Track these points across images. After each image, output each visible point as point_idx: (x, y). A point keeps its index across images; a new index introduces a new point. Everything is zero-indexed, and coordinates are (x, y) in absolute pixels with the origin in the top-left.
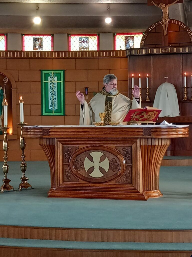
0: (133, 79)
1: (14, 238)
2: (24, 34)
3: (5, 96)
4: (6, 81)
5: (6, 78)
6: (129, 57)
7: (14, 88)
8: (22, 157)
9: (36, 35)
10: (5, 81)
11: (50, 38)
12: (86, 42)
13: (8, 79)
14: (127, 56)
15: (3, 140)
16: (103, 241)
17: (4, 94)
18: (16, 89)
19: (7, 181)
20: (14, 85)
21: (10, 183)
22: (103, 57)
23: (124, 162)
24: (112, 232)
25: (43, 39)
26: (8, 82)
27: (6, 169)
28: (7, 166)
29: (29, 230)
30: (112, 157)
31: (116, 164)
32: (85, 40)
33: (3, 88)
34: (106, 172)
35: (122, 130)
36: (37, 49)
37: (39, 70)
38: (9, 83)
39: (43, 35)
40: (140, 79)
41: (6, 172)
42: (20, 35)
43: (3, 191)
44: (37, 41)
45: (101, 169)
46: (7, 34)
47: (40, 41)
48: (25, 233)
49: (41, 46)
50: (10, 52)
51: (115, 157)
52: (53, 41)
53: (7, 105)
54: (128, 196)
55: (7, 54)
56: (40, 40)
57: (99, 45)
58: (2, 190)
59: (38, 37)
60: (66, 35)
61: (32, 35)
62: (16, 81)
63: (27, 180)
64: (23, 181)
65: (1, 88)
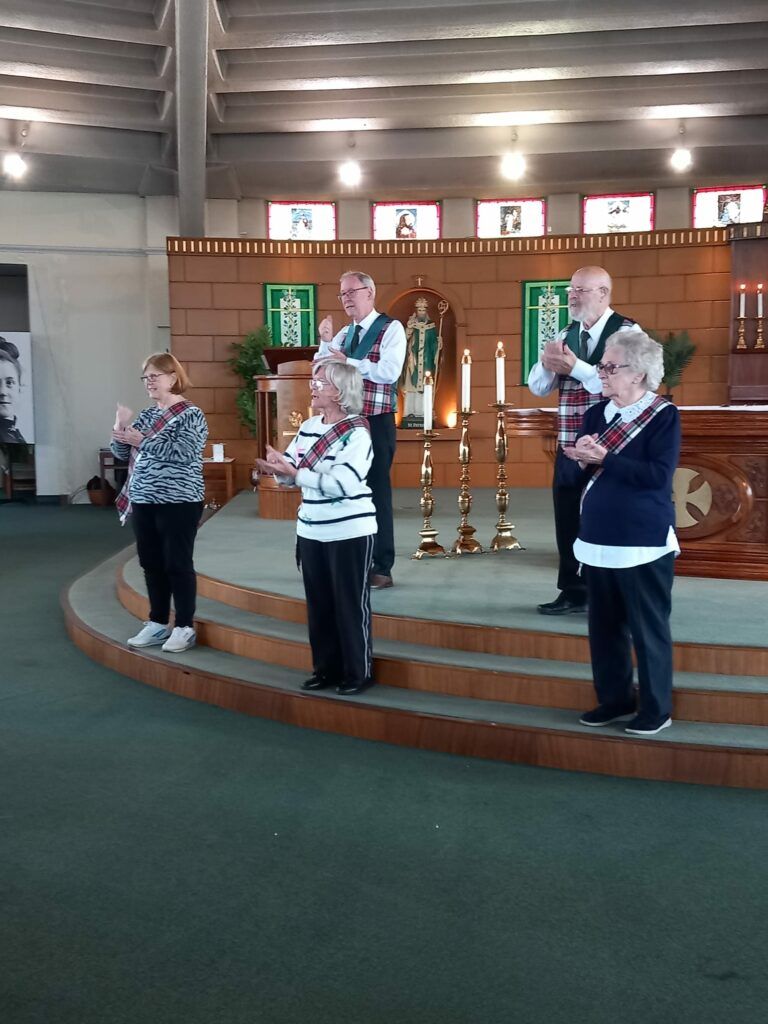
0: (743, 297)
1: (510, 655)
2: (479, 198)
4: (443, 310)
5: (444, 302)
6: (733, 243)
7: (462, 325)
8: (499, 479)
9: (506, 200)
10: (441, 308)
11: (538, 206)
12: (624, 211)
13: (448, 304)
14: (729, 242)
15: (459, 441)
16: (720, 672)
17: (440, 338)
18: (465, 325)
19: (467, 531)
20: (460, 317)
21: (475, 537)
22: (670, 246)
23: (749, 492)
24: (743, 653)
25: (522, 209)
26: (447, 310)
27: (466, 504)
28: (468, 498)
30: (720, 480)
31: (729, 497)
32: (622, 208)
34: (702, 515)
35: (747, 417)
36: (508, 233)
37: (518, 282)
38: (450, 312)
39: (524, 199)
40: (760, 296)
41: (466, 512)
42: (470, 202)
43: (460, 553)
44: (509, 213)
45: (692, 509)
46: (440, 201)
47: (515, 213)
49: (517, 226)
50: (453, 241)
51: (728, 482)
52: (545, 212)
53: (470, 362)
54: (757, 572)
55: (446, 247)
56: (515, 211)
57: (654, 219)
58: (459, 551)
59: (511, 204)
60: (577, 196)
61: (498, 200)
62: (465, 309)
63: (510, 529)
64: (501, 531)
65: (432, 325)
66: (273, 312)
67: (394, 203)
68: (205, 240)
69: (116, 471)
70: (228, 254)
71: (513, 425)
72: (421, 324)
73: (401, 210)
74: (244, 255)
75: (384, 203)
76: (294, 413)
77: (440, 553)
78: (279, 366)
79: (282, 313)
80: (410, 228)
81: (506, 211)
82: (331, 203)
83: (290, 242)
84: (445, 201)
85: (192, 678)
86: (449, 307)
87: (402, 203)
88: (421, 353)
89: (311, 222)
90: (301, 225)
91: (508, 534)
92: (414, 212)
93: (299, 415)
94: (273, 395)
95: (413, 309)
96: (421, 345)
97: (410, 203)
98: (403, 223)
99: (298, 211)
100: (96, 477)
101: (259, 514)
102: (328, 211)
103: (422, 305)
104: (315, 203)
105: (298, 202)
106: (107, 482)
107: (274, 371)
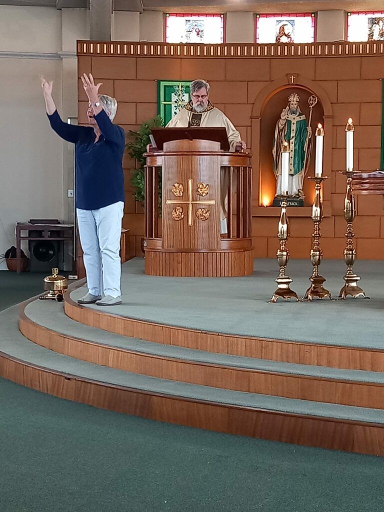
2: (350, 11)
3: (311, 131)
4: (313, 103)
5: (313, 97)
7: (328, 117)
8: (347, 236)
9: (374, 12)
10: (311, 102)
13: (316, 98)
17: (309, 128)
18: (332, 117)
19: (317, 280)
20: (327, 110)
21: (324, 285)
26: (316, 104)
27: (318, 257)
28: (319, 251)
29: (369, 354)
33: (307, 117)
37: (379, 79)
38: (319, 104)
41: (318, 264)
42: (342, 14)
43: (311, 299)
44: (375, 23)
46: (316, 14)
48: (360, 360)
49: (382, 35)
50: (323, 44)
53: (322, 135)
55: (316, 50)
56: (381, 22)
58: (310, 297)
61: (366, 13)
62: (331, 103)
63: (356, 280)
64: (348, 281)
65: (303, 117)
66: (165, 105)
67: (274, 15)
68: (109, 43)
69: (29, 240)
70: (129, 55)
71: (358, 186)
72: (293, 116)
73: (281, 21)
74: (142, 55)
75: (267, 15)
76: (176, 185)
77: (293, 298)
78: (164, 144)
79: (173, 106)
80: (288, 36)
81: (374, 22)
82: (219, 15)
83: (182, 45)
84: (319, 12)
85: (72, 383)
86: (318, 101)
87: (282, 15)
88: (293, 140)
89: (202, 31)
90: (194, 33)
91: (354, 284)
92: (292, 23)
93: (181, 186)
94: (159, 169)
95: (286, 103)
96: (293, 134)
97: (289, 15)
98: (282, 32)
99: (191, 22)
100: (13, 247)
101: (145, 272)
102: (218, 22)
103: (294, 99)
104: (206, 15)
105: (192, 15)
106: (22, 252)
107: (160, 148)
